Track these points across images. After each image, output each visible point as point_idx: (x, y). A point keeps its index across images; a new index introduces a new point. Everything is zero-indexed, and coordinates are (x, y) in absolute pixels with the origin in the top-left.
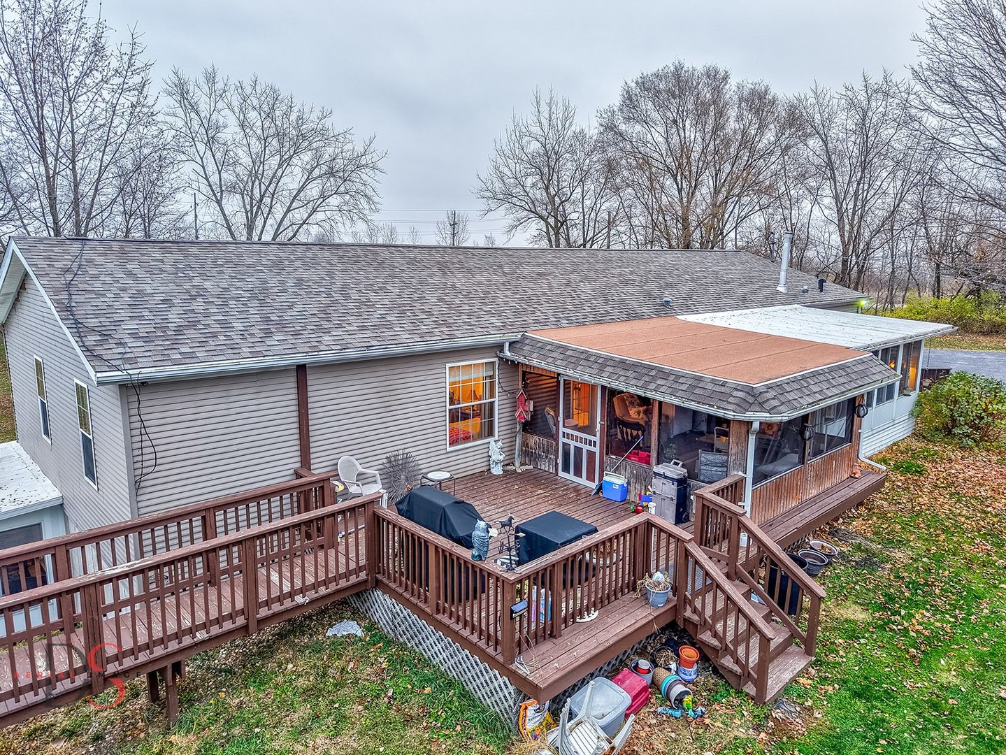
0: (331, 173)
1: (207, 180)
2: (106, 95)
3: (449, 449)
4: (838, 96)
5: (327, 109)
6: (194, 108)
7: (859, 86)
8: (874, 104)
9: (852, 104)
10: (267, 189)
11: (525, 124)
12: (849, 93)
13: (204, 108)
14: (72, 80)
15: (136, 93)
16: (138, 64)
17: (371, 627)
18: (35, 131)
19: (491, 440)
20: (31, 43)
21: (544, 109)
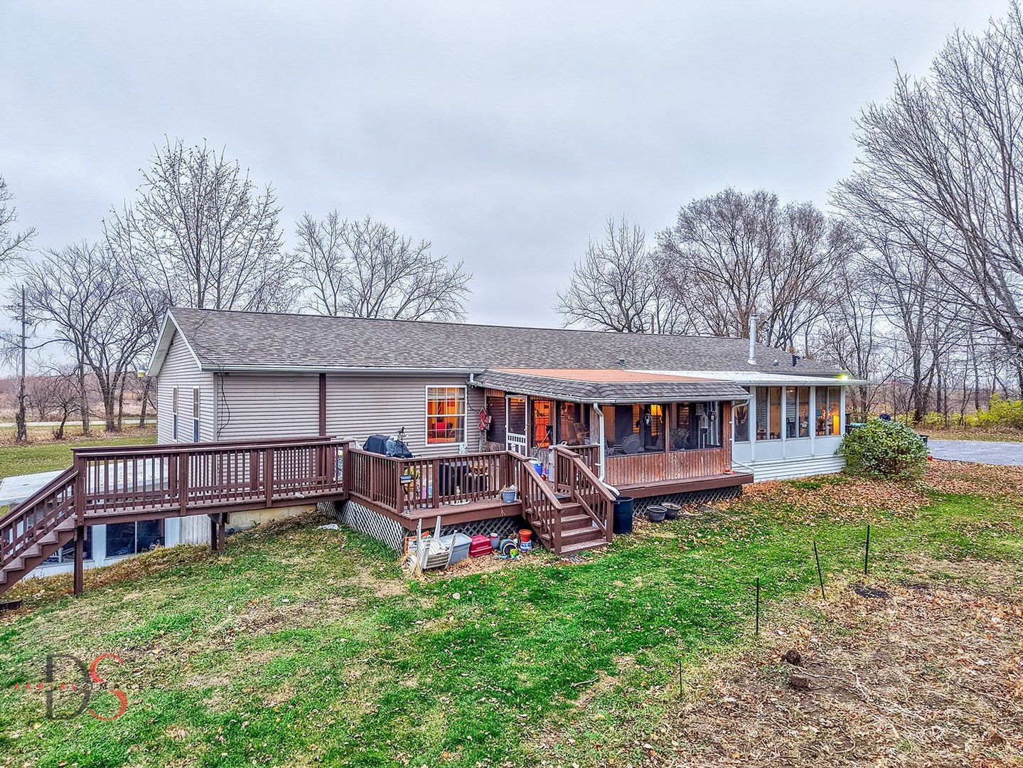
0: (427, 294)
1: (325, 301)
2: (246, 233)
3: (427, 445)
5: (427, 241)
6: (319, 245)
10: (373, 309)
11: (600, 247)
13: (326, 244)
14: (223, 223)
15: (267, 231)
16: (271, 211)
17: (346, 528)
18: (194, 259)
19: (461, 444)
20: (196, 198)
21: (617, 233)
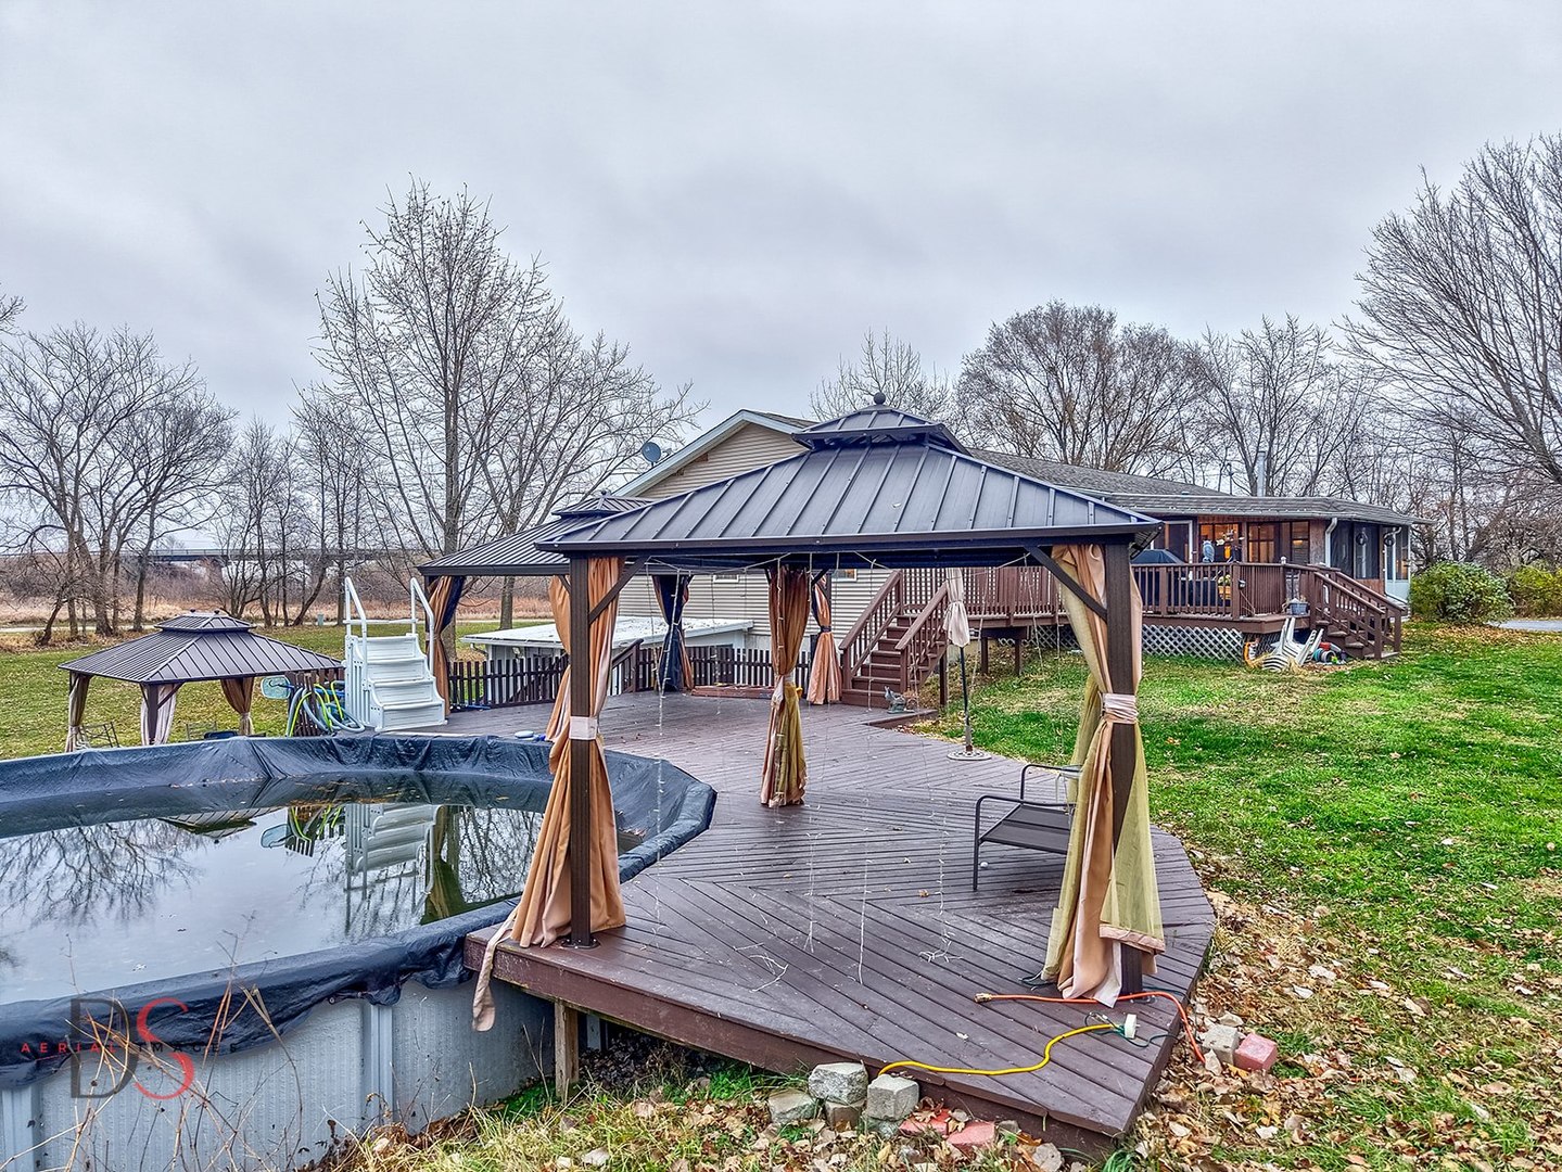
4: (1236, 345)
7: (1259, 332)
8: (1279, 353)
9: (1255, 354)
12: (1249, 341)
